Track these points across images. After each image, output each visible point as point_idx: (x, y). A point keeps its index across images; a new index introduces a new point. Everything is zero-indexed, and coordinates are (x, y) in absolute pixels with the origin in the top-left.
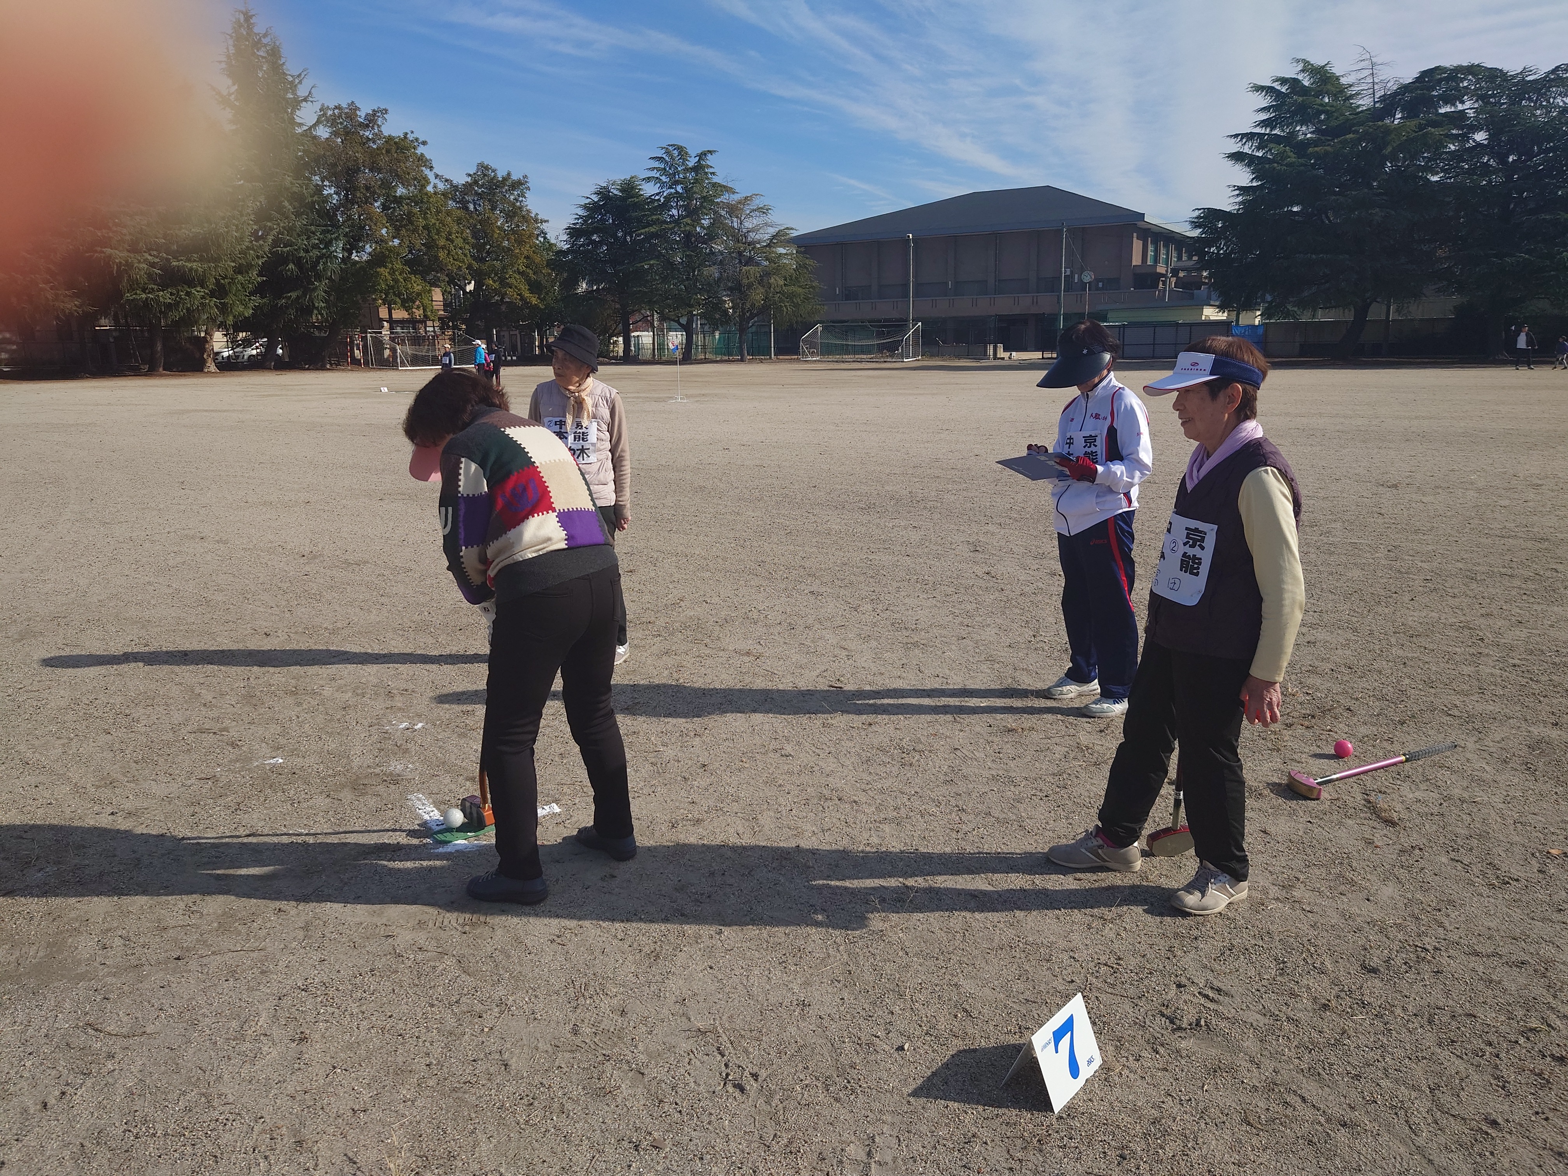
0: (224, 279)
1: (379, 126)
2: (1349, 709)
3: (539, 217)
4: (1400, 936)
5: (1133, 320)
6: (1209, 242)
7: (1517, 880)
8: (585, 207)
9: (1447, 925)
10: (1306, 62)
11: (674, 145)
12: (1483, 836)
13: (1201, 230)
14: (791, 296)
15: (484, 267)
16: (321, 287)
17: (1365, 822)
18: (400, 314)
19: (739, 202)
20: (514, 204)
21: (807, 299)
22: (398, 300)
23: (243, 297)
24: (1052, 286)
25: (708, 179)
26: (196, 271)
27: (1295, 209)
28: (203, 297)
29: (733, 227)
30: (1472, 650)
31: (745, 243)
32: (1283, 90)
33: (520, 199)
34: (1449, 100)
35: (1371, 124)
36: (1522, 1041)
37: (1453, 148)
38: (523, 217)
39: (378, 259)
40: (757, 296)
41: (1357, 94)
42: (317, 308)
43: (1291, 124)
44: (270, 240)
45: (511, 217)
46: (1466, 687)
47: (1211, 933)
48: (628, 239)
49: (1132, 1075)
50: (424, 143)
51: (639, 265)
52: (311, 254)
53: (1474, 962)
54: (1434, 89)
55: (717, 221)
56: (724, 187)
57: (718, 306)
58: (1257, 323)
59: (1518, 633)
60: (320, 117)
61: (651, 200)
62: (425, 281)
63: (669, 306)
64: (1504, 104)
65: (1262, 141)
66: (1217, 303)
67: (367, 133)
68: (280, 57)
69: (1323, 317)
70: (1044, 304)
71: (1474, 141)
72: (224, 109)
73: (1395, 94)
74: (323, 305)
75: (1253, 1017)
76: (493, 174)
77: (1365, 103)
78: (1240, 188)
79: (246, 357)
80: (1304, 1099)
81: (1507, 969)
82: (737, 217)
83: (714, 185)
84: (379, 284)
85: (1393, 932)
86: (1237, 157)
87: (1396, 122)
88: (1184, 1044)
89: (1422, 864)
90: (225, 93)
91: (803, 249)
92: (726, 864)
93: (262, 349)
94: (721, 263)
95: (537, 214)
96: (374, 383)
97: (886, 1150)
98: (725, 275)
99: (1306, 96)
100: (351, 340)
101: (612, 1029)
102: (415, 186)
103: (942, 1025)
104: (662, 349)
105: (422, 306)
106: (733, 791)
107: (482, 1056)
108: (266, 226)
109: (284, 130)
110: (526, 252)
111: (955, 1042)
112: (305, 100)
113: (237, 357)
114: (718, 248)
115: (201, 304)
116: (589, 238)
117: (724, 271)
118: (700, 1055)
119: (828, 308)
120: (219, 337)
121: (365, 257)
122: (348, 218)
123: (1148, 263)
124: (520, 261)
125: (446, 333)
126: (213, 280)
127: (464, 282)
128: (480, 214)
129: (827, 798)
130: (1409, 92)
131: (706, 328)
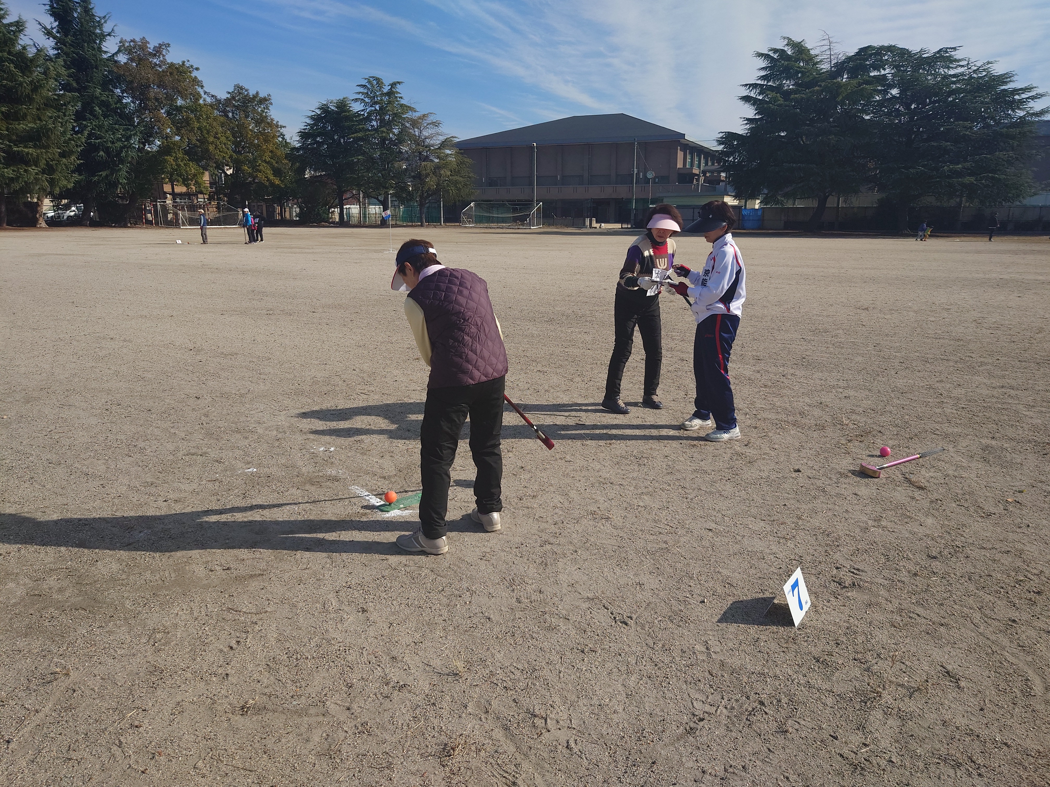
0: (52, 161)
1: (164, 56)
2: (880, 432)
3: (279, 124)
4: (943, 541)
6: (728, 154)
7: (994, 514)
8: (312, 118)
9: (965, 535)
10: (789, 39)
11: (374, 77)
12: (971, 493)
13: (723, 146)
14: (456, 182)
15: (241, 158)
16: (124, 170)
17: (908, 488)
18: (180, 189)
19: (420, 118)
20: (261, 114)
21: (466, 185)
22: (180, 179)
23: (66, 174)
24: (627, 179)
25: (397, 101)
26: (32, 154)
27: (782, 134)
28: (37, 174)
29: (415, 135)
30: (937, 400)
31: (423, 146)
32: (775, 57)
33: (266, 111)
34: (877, 68)
35: (829, 81)
36: (1017, 586)
37: (878, 98)
38: (268, 123)
39: (166, 150)
40: (431, 182)
41: (821, 61)
42: (121, 184)
43: (780, 79)
44: (86, 134)
45: (259, 123)
46: (940, 420)
47: (845, 543)
48: (342, 141)
49: (828, 609)
50: (197, 69)
51: (350, 159)
52: (116, 145)
53: (983, 552)
54: (867, 60)
55: (404, 130)
56: (409, 107)
57: (404, 189)
58: (757, 207)
59: (960, 391)
60: (120, 47)
61: (357, 114)
62: (199, 165)
63: (371, 188)
64: (909, 71)
65: (763, 89)
66: (733, 194)
67: (155, 60)
68: (90, 3)
69: (799, 204)
70: (622, 192)
71: (891, 94)
72: (49, 38)
73: (843, 62)
74: (126, 181)
75: (881, 581)
76: (246, 93)
77: (825, 67)
78: (748, 119)
79: (65, 217)
80: (918, 615)
81: (1001, 554)
82: (418, 128)
83: (402, 105)
84: (166, 168)
85: (939, 540)
86: (746, 99)
87: (844, 80)
88: (849, 594)
89: (943, 507)
90: (49, 27)
91: (462, 151)
92: (562, 518)
93: (77, 212)
94: (407, 159)
95: (278, 122)
96: (168, 237)
97: (715, 646)
98: (410, 168)
99: (789, 61)
100: (145, 207)
101: (539, 600)
102: (191, 99)
103: (719, 591)
104: (365, 217)
105: (197, 184)
106: (546, 481)
107: (472, 615)
108: (81, 124)
109: (94, 55)
110: (271, 148)
111: (730, 598)
112: (109, 35)
113: (59, 217)
114: (404, 149)
115: (35, 179)
116: (314, 139)
117: (409, 165)
118: (595, 609)
119: (478, 191)
120: (47, 203)
121: (155, 149)
122: (142, 120)
123: (687, 167)
124: (266, 154)
125: (213, 203)
126: (44, 161)
127: (226, 168)
128: (237, 120)
129: (603, 483)
130: (852, 61)
131: (396, 203)
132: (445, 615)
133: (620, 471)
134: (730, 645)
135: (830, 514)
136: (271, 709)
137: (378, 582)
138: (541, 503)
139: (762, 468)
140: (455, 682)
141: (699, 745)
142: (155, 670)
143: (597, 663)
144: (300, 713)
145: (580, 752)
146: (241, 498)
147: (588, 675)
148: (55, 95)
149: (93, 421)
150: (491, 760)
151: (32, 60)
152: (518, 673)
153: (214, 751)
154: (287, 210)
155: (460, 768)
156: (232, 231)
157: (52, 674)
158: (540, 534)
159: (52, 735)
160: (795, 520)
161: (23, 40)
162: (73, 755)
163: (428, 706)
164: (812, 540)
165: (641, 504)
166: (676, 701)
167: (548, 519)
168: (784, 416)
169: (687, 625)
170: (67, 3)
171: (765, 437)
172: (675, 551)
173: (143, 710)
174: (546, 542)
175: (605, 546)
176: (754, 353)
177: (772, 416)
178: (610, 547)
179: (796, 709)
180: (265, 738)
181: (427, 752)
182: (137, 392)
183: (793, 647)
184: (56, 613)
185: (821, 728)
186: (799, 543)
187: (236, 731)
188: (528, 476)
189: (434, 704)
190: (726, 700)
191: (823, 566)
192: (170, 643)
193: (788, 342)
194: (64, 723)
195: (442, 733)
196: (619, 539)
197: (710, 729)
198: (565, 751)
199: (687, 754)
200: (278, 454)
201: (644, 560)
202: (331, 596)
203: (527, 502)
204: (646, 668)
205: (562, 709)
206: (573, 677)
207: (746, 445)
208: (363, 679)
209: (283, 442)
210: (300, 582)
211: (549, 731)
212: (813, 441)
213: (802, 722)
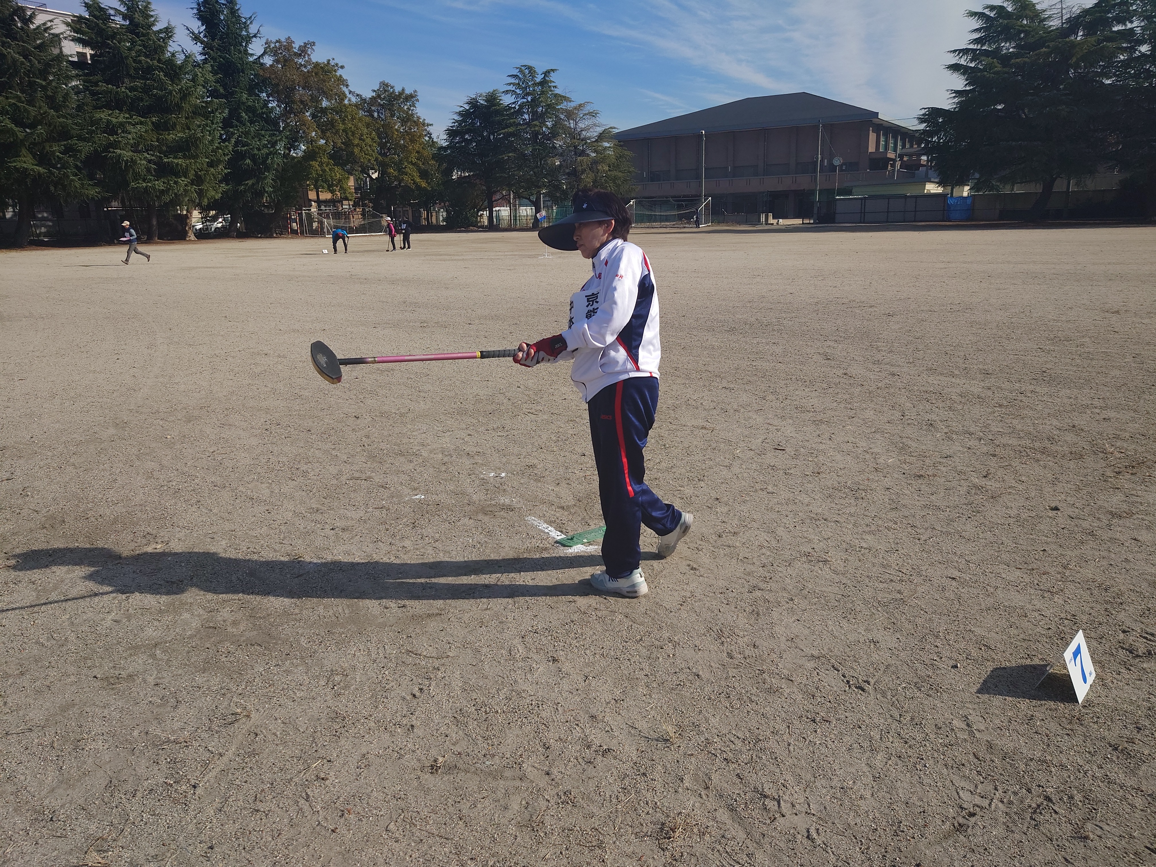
0: (200, 171)
1: (309, 55)
3: (426, 122)
5: (873, 194)
6: (931, 134)
8: (460, 114)
11: (525, 66)
13: (926, 124)
14: (614, 179)
15: (387, 160)
16: (270, 177)
18: (325, 196)
19: (575, 108)
20: (407, 112)
21: (626, 180)
22: (325, 185)
23: (214, 185)
24: (810, 167)
25: (551, 91)
26: (181, 165)
27: (999, 107)
28: (186, 185)
29: (570, 128)
31: (578, 140)
32: (992, 15)
33: (412, 108)
34: (1121, 20)
35: (1060, 40)
37: (1122, 57)
38: (415, 122)
39: (311, 155)
40: (588, 179)
41: (1050, 17)
42: (267, 192)
43: (997, 41)
44: (233, 142)
45: (406, 122)
47: (1130, 600)
48: (492, 137)
50: (342, 67)
51: (500, 157)
52: (262, 152)
54: (1109, 12)
55: (558, 123)
56: (563, 97)
57: (558, 188)
58: (965, 194)
60: (266, 49)
61: (508, 108)
62: (344, 169)
63: (523, 187)
65: (975, 55)
66: (937, 180)
67: (300, 61)
68: (236, 4)
69: (1018, 190)
70: (803, 182)
71: (1140, 52)
72: (196, 44)
73: (1078, 17)
74: (271, 190)
76: (392, 90)
77: (1055, 23)
78: (956, 92)
79: (213, 229)
82: (573, 120)
83: (556, 95)
84: (311, 174)
86: (955, 68)
87: (1079, 39)
88: (1145, 665)
90: (196, 32)
91: (622, 143)
92: (771, 559)
93: (224, 223)
94: (561, 155)
95: (424, 120)
96: (314, 247)
97: (979, 724)
98: (564, 164)
99: (1009, 19)
100: (291, 216)
101: (754, 656)
102: (336, 99)
103: (974, 653)
104: (516, 220)
105: (343, 190)
106: (747, 515)
107: (678, 671)
108: (229, 131)
109: (241, 59)
110: (417, 148)
111: (989, 663)
112: (255, 36)
113: (207, 229)
114: (558, 143)
115: (185, 190)
116: (463, 137)
117: (564, 161)
118: (823, 670)
119: (639, 187)
120: (196, 214)
121: (300, 154)
122: (287, 125)
123: (881, 150)
124: (412, 155)
125: (358, 210)
126: (193, 172)
127: (371, 172)
128: (383, 120)
129: (815, 519)
130: (1090, 15)
131: (549, 203)
132: (647, 670)
133: (833, 505)
134: (997, 722)
135: (1105, 563)
136: (462, 768)
137: (567, 627)
138: (744, 541)
139: (1009, 504)
140: (666, 749)
141: (973, 847)
142: (336, 716)
143: (832, 736)
144: (496, 775)
145: (825, 844)
146: (410, 528)
147: (824, 750)
148: (203, 102)
149: (254, 441)
150: (719, 847)
151: (181, 67)
152: (739, 744)
153: (406, 812)
154: (434, 214)
155: (682, 853)
156: (377, 238)
157: (233, 714)
158: (747, 578)
159: (238, 782)
160: (1060, 569)
161: (173, 47)
162: (260, 806)
163: (638, 777)
164: (1086, 595)
165: (864, 545)
166: (937, 789)
167: (755, 560)
168: (1028, 442)
169: (939, 694)
170: (213, 6)
171: (1008, 467)
172: (912, 603)
173: (329, 761)
174: (755, 587)
175: (825, 595)
176: (981, 367)
177: (1014, 442)
178: (832, 595)
179: (1095, 809)
180: (459, 802)
181: (641, 831)
182: (295, 411)
183: (1080, 729)
184: (232, 648)
185: (1132, 837)
186: (1069, 598)
187: (427, 791)
188: (725, 509)
189: (644, 774)
190: (1000, 791)
191: (1104, 629)
192: (349, 687)
193: (1022, 353)
194: (248, 769)
195: (658, 810)
196: (842, 586)
197: (984, 827)
198: (805, 841)
199: (960, 858)
200: (446, 480)
201: (875, 612)
202: (517, 641)
203: (728, 539)
204: (893, 745)
205: (797, 790)
206: (805, 751)
207: (985, 477)
208: (561, 740)
209: (450, 466)
210: (482, 624)
211: (783, 816)
212: (1070, 473)
213: (1106, 827)
